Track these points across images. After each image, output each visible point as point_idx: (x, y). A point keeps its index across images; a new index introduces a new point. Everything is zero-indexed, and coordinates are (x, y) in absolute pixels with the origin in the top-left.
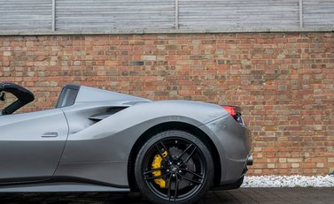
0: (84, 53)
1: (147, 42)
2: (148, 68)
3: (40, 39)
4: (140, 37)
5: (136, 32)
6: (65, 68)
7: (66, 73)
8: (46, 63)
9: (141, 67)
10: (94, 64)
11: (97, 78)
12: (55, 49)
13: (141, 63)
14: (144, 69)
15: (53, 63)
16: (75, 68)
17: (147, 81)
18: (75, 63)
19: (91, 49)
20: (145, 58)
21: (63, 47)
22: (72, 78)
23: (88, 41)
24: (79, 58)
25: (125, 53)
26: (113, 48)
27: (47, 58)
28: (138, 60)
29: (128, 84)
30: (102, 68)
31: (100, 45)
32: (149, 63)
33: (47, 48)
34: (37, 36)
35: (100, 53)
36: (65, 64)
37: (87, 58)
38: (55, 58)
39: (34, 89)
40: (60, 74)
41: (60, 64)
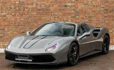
0: (46, 2)
2: (69, 8)
6: (39, 8)
7: (39, 10)
8: (32, 6)
9: (66, 7)
10: (49, 6)
11: (50, 11)
12: (35, 1)
14: (67, 8)
15: (34, 6)
16: (43, 8)
17: (68, 12)
18: (43, 6)
19: (48, 1)
20: (67, 4)
22: (42, 11)
24: (44, 4)
25: (60, 2)
27: (32, 4)
28: (65, 5)
29: (62, 14)
30: (52, 8)
32: (69, 6)
33: (32, 0)
35: (51, 2)
36: (39, 6)
37: (47, 4)
38: (35, 4)
39: (28, 16)
40: (37, 10)
41: (37, 6)
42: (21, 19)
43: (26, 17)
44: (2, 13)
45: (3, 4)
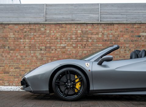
0: (114, 31)
1: (142, 27)
2: (143, 38)
3: (94, 25)
4: (139, 25)
5: (137, 22)
6: (105, 38)
7: (106, 40)
8: (97, 36)
9: (140, 38)
10: (118, 36)
11: (120, 43)
12: (101, 30)
13: (140, 36)
14: (141, 39)
15: (100, 36)
16: (110, 38)
17: (142, 44)
18: (110, 36)
19: (117, 30)
20: (141, 34)
21: (104, 29)
22: (109, 43)
23: (116, 26)
24: (112, 34)
25: (132, 32)
26: (127, 29)
27: (97, 34)
28: (138, 35)
29: (134, 46)
30: (122, 38)
31: (121, 28)
32: (143, 36)
33: (97, 29)
34: (93, 24)
35: (121, 32)
36: (105, 36)
37: (116, 33)
38: (101, 34)
39: (91, 47)
40: (103, 41)
41: (103, 36)
42: (84, 52)
43: (90, 49)
44: (60, 44)
45: (62, 34)
